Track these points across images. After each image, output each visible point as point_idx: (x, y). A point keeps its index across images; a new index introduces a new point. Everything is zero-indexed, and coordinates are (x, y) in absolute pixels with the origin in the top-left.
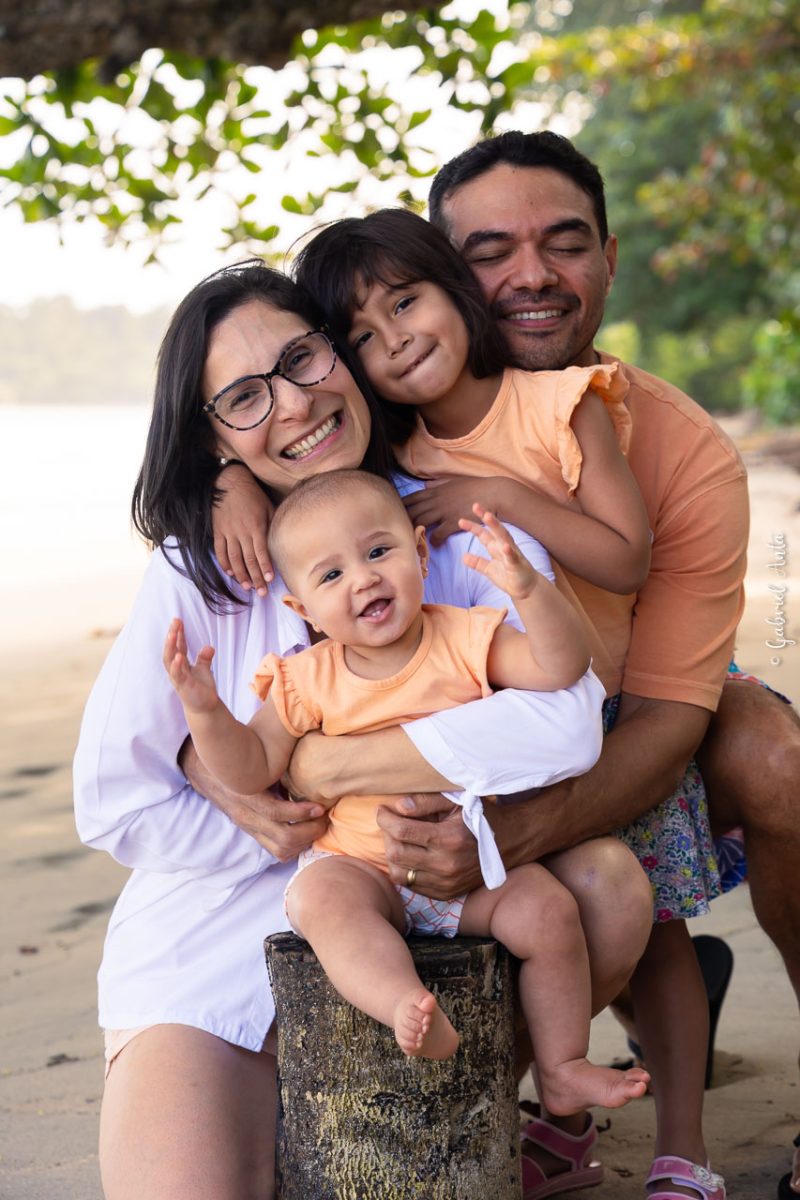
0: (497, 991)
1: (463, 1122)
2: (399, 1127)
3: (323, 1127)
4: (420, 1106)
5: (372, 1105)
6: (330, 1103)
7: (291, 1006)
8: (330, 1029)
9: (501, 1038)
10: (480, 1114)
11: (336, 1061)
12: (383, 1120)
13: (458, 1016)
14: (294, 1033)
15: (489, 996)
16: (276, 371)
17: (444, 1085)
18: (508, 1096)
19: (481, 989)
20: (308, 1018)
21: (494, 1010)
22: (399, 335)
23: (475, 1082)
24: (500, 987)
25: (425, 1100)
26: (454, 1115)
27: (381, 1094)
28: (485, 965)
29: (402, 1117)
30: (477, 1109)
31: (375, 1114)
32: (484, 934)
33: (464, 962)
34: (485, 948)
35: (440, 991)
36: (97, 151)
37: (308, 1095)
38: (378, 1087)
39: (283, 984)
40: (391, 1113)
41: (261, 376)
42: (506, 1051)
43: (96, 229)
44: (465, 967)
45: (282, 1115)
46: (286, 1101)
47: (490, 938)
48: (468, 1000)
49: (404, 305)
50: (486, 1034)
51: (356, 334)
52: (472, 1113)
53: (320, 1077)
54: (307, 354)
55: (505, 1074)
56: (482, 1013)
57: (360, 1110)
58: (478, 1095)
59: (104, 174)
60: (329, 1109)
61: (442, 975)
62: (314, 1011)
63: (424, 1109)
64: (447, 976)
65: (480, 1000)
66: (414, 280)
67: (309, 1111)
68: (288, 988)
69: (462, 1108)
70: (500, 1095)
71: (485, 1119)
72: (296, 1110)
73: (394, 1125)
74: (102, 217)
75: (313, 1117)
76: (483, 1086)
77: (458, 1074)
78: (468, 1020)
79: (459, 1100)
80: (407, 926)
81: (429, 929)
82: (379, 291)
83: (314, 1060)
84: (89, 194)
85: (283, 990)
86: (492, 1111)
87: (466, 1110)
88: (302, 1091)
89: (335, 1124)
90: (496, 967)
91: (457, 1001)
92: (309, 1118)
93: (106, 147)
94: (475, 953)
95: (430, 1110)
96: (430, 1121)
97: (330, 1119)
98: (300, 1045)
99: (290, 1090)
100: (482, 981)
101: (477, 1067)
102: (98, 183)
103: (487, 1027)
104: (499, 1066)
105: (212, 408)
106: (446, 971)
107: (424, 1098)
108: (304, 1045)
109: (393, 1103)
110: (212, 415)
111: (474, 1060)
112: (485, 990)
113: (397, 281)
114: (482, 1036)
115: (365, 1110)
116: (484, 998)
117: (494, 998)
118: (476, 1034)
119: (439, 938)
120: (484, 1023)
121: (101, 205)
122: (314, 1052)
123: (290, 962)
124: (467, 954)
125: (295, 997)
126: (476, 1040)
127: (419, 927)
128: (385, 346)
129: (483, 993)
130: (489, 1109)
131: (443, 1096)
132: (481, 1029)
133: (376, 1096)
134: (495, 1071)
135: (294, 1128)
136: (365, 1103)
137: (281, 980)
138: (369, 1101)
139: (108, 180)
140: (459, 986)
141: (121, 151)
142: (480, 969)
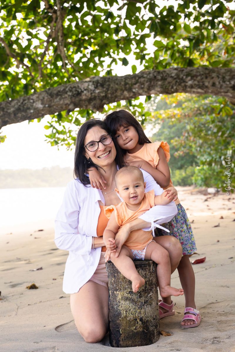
0: (153, 271)
1: (147, 297)
2: (134, 298)
3: (118, 299)
4: (138, 294)
5: (128, 294)
6: (119, 293)
7: (111, 274)
8: (119, 278)
9: (154, 280)
10: (150, 296)
11: (120, 285)
12: (131, 297)
13: (146, 275)
14: (112, 279)
15: (152, 272)
16: (100, 141)
17: (143, 289)
18: (156, 292)
19: (150, 270)
20: (115, 276)
21: (153, 274)
22: (125, 137)
23: (149, 289)
24: (154, 270)
25: (139, 293)
26: (145, 296)
27: (130, 291)
28: (151, 265)
29: (134, 296)
30: (150, 295)
31: (129, 296)
32: (150, 259)
33: (147, 264)
34: (151, 261)
35: (142, 270)
36: (65, 132)
37: (115, 292)
38: (129, 290)
39: (109, 269)
40: (132, 295)
41: (97, 142)
42: (155, 283)
43: (65, 147)
44: (147, 265)
45: (110, 297)
46: (110, 294)
47: (151, 260)
48: (148, 272)
49: (127, 131)
50: (151, 279)
51: (117, 135)
52: (149, 296)
53: (117, 288)
54: (106, 138)
55: (155, 288)
56: (150, 275)
57: (126, 295)
58: (150, 292)
59: (67, 136)
60: (119, 295)
61: (142, 267)
62: (116, 275)
63: (139, 295)
64: (143, 267)
65: (150, 272)
66: (129, 126)
67: (115, 295)
68: (110, 270)
69: (147, 294)
70: (154, 292)
71: (151, 297)
72: (113, 295)
73: (133, 298)
74: (66, 144)
75: (116, 296)
76: (151, 290)
77: (146, 287)
78: (148, 276)
79: (146, 293)
80: (134, 257)
81: (138, 258)
82: (122, 128)
83: (116, 285)
84: (64, 140)
85: (109, 271)
86: (153, 295)
87: (148, 295)
88: (114, 291)
89: (121, 298)
90: (153, 266)
91: (145, 272)
92: (115, 297)
93: (67, 131)
94: (149, 262)
95: (140, 295)
96: (140, 297)
97: (120, 297)
98: (113, 282)
99: (111, 291)
100: (150, 268)
101: (150, 286)
102: (66, 138)
103: (152, 278)
104: (154, 286)
105: (86, 146)
106: (143, 266)
107: (139, 292)
108: (114, 282)
109: (132, 293)
110: (86, 148)
111: (149, 284)
112: (151, 270)
113: (126, 126)
114: (150, 279)
115: (127, 295)
116: (151, 272)
117: (153, 272)
118: (149, 279)
119: (141, 260)
120: (151, 277)
121: (66, 142)
122: (116, 283)
123: (111, 265)
124: (147, 263)
125: (112, 272)
126: (149, 281)
127: (136, 257)
128: (122, 138)
129: (151, 271)
130: (152, 295)
131: (143, 292)
132: (150, 278)
133: (129, 292)
134: (153, 287)
135: (112, 299)
136: (127, 293)
137: (109, 268)
138: (128, 293)
139: (67, 137)
140: (146, 269)
141: (70, 132)
142: (150, 266)
